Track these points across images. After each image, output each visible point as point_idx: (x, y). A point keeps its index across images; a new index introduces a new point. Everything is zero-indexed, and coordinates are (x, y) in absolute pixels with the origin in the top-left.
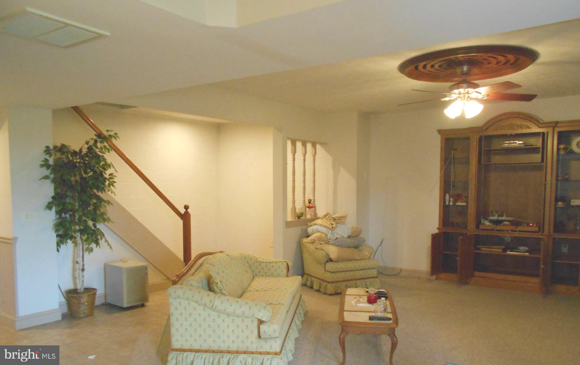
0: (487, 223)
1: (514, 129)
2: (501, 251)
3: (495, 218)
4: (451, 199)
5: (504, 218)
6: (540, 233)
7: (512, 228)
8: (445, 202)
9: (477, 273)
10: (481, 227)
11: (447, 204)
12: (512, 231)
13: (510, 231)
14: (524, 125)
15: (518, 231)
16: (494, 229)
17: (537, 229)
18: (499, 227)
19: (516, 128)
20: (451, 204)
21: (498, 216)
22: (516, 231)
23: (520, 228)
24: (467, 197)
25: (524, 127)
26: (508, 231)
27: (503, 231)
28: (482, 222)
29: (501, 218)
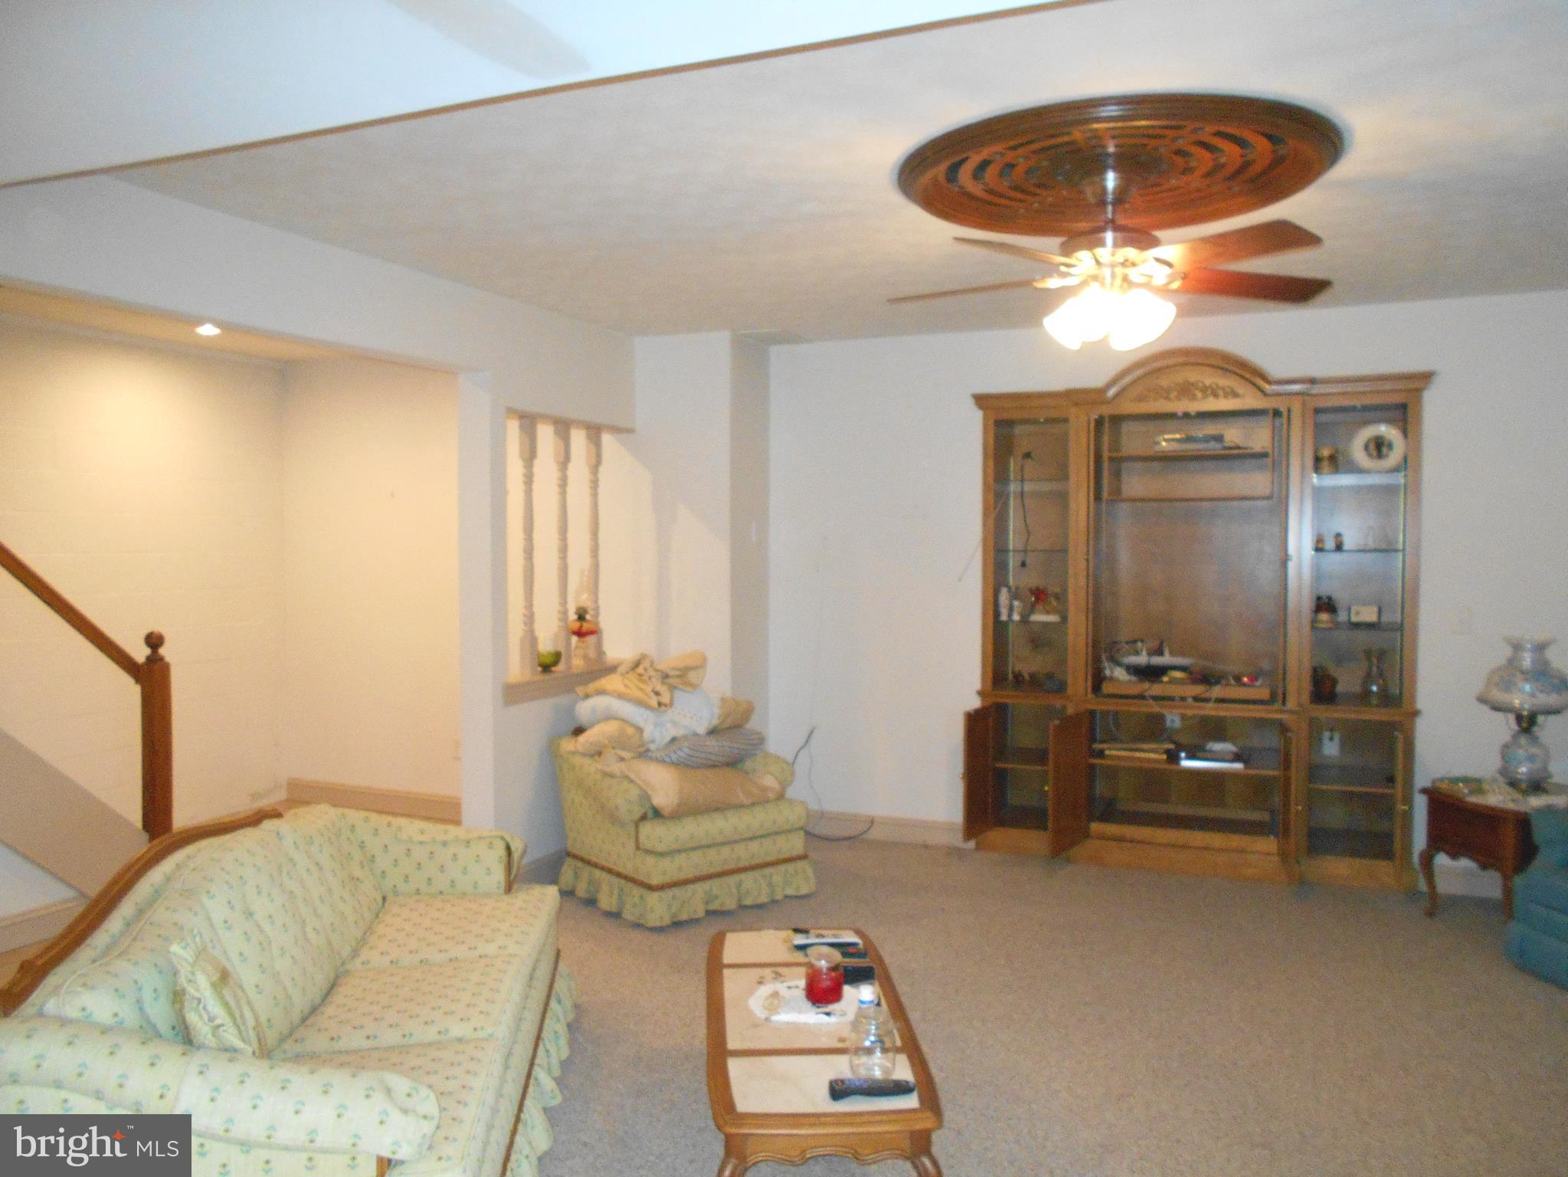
0: (1120, 674)
1: (1194, 398)
2: (1165, 757)
3: (1142, 659)
4: (1016, 603)
5: (1166, 659)
6: (1276, 706)
7: (1198, 690)
8: (997, 614)
9: (1095, 827)
10: (1107, 688)
11: (1004, 617)
12: (1196, 699)
13: (1190, 700)
14: (1223, 389)
15: (1213, 700)
16: (1146, 694)
17: (1264, 693)
18: (1156, 689)
19: (1199, 394)
20: (1016, 617)
21: (1150, 654)
22: (1206, 700)
23: (1217, 691)
24: (1061, 597)
25: (1221, 393)
26: (1183, 699)
27: (1171, 699)
28: (1108, 673)
29: (1157, 660)
